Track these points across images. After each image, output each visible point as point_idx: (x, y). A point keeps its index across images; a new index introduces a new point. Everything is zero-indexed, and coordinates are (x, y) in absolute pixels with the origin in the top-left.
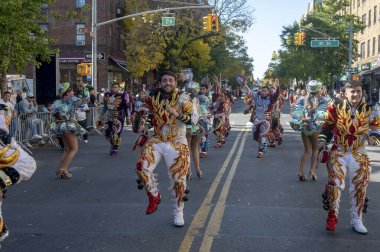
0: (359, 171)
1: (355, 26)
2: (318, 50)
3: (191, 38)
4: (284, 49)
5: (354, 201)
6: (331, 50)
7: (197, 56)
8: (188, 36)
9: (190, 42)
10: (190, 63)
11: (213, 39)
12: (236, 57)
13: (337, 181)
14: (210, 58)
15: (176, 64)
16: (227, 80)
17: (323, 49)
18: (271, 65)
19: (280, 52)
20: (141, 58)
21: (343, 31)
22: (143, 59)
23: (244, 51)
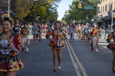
0: (97, 40)
1: (98, 2)
2: (85, 10)
3: (39, 5)
4: (70, 9)
5: (96, 46)
6: (90, 10)
7: (41, 12)
8: (38, 4)
9: (39, 6)
10: (39, 14)
11: (47, 6)
12: (53, 12)
13: (93, 42)
14: (46, 12)
15: (34, 14)
16: (49, 21)
17: (87, 10)
18: (65, 15)
19: (69, 10)
20: (22, 12)
21: (94, 3)
22: (23, 13)
23: (56, 10)
